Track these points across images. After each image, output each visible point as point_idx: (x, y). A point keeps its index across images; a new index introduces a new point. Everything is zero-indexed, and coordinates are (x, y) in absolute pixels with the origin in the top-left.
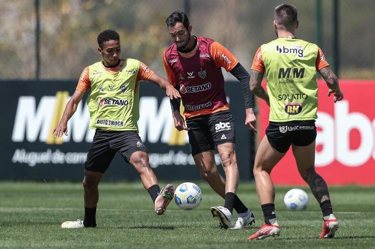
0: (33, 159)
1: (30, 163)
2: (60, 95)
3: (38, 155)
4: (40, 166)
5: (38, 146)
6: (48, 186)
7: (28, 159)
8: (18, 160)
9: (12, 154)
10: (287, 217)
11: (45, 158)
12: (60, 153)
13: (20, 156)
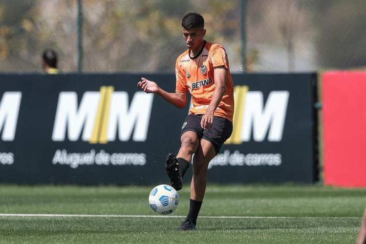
0: (75, 160)
1: (72, 165)
2: (103, 89)
3: (80, 156)
4: (82, 167)
5: (80, 146)
6: (92, 191)
7: (69, 161)
8: (59, 161)
9: (53, 155)
10: (353, 223)
11: (88, 159)
12: (104, 154)
13: (60, 157)
